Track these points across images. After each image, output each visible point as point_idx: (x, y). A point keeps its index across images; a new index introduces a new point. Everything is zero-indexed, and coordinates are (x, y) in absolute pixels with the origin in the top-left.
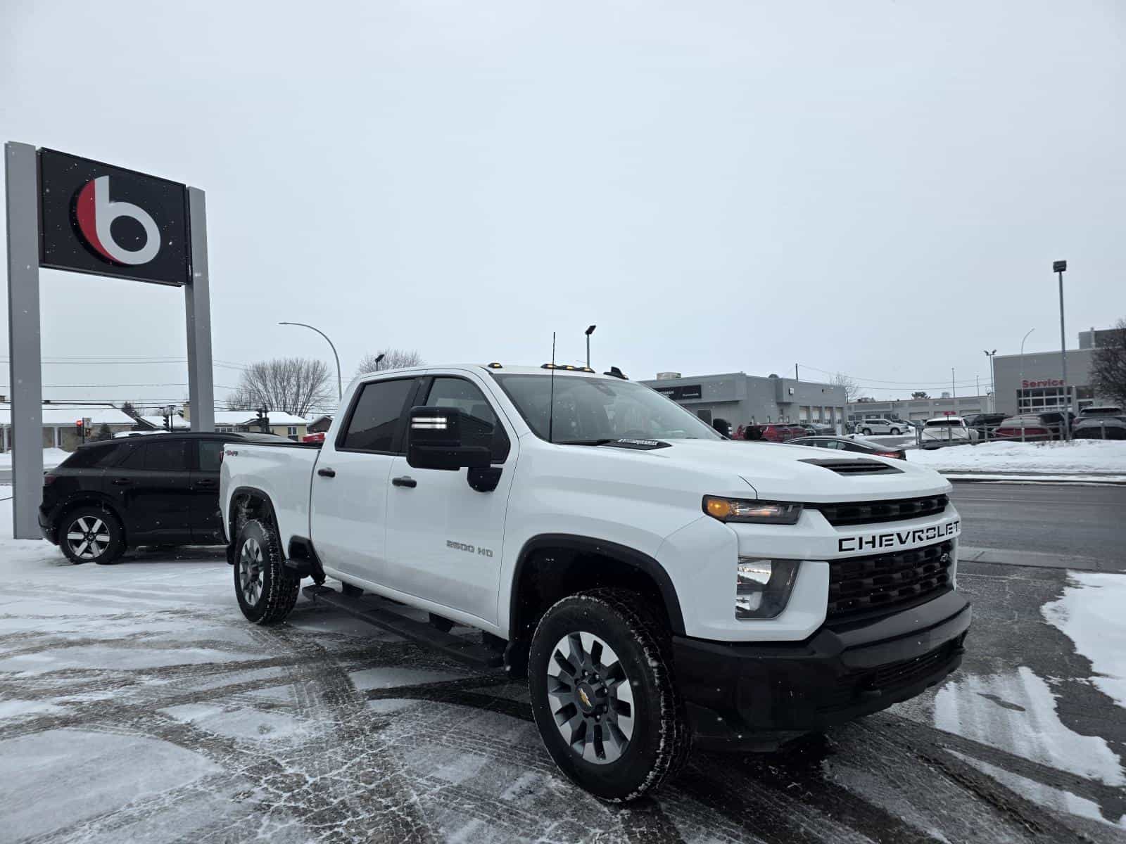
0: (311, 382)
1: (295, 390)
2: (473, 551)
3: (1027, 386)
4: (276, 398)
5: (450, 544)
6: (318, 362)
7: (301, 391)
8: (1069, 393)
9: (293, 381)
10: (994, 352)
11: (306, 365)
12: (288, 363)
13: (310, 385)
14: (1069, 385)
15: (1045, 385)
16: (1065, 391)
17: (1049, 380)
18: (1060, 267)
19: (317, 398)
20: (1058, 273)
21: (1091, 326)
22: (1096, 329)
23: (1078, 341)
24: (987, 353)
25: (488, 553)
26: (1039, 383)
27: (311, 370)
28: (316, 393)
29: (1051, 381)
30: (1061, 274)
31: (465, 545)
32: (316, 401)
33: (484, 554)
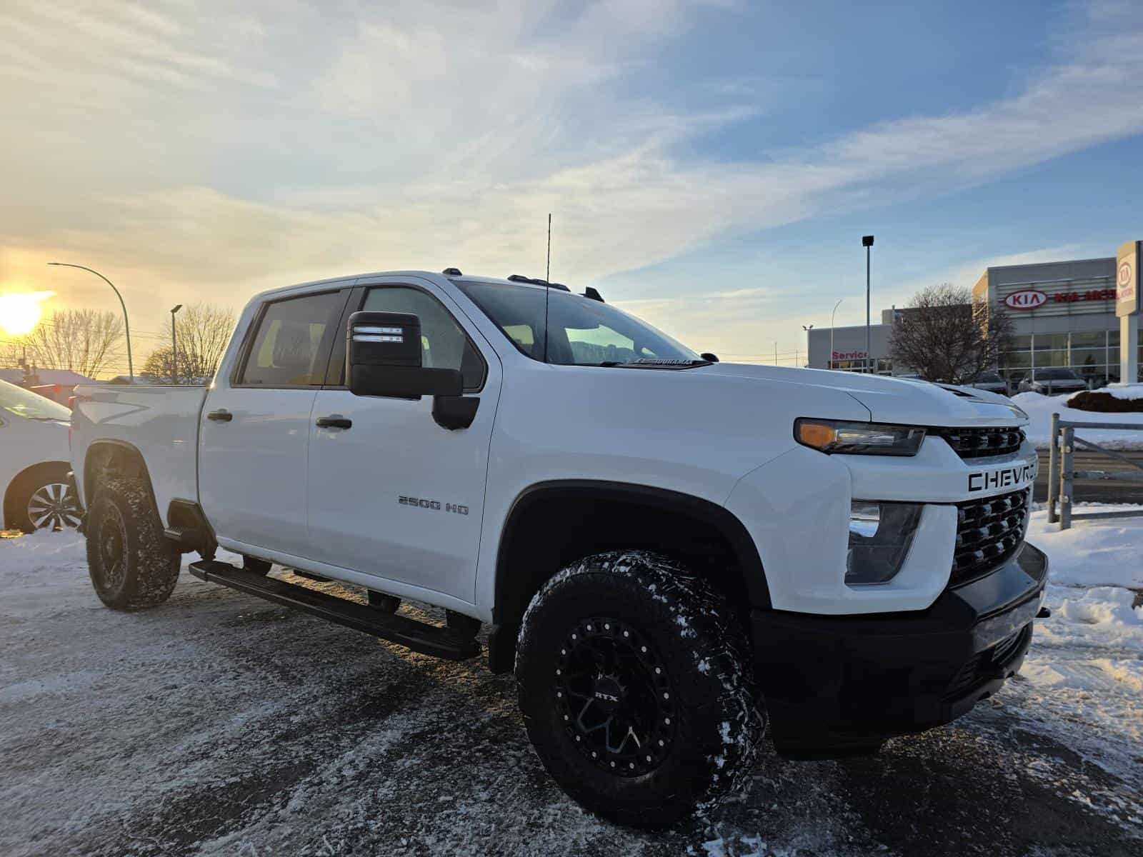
0: (104, 338)
1: (83, 346)
2: (438, 508)
3: (837, 358)
4: (59, 355)
5: (403, 500)
6: (113, 316)
7: (90, 348)
8: (872, 365)
9: (80, 336)
10: (811, 327)
11: (97, 318)
12: (73, 315)
13: (101, 342)
14: (872, 358)
15: (852, 357)
16: (868, 363)
17: (856, 352)
18: (868, 241)
19: (112, 357)
20: (866, 247)
21: (892, 304)
22: (896, 308)
23: (881, 318)
24: (805, 328)
25: (462, 510)
26: (847, 355)
27: (104, 324)
28: (111, 351)
29: (857, 354)
30: (868, 248)
31: (427, 501)
32: (111, 360)
33: (455, 511)
